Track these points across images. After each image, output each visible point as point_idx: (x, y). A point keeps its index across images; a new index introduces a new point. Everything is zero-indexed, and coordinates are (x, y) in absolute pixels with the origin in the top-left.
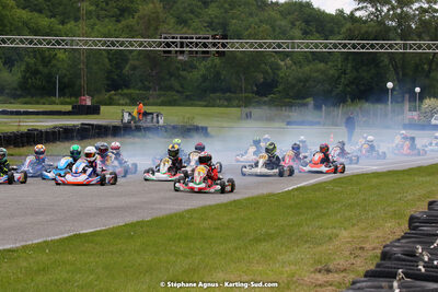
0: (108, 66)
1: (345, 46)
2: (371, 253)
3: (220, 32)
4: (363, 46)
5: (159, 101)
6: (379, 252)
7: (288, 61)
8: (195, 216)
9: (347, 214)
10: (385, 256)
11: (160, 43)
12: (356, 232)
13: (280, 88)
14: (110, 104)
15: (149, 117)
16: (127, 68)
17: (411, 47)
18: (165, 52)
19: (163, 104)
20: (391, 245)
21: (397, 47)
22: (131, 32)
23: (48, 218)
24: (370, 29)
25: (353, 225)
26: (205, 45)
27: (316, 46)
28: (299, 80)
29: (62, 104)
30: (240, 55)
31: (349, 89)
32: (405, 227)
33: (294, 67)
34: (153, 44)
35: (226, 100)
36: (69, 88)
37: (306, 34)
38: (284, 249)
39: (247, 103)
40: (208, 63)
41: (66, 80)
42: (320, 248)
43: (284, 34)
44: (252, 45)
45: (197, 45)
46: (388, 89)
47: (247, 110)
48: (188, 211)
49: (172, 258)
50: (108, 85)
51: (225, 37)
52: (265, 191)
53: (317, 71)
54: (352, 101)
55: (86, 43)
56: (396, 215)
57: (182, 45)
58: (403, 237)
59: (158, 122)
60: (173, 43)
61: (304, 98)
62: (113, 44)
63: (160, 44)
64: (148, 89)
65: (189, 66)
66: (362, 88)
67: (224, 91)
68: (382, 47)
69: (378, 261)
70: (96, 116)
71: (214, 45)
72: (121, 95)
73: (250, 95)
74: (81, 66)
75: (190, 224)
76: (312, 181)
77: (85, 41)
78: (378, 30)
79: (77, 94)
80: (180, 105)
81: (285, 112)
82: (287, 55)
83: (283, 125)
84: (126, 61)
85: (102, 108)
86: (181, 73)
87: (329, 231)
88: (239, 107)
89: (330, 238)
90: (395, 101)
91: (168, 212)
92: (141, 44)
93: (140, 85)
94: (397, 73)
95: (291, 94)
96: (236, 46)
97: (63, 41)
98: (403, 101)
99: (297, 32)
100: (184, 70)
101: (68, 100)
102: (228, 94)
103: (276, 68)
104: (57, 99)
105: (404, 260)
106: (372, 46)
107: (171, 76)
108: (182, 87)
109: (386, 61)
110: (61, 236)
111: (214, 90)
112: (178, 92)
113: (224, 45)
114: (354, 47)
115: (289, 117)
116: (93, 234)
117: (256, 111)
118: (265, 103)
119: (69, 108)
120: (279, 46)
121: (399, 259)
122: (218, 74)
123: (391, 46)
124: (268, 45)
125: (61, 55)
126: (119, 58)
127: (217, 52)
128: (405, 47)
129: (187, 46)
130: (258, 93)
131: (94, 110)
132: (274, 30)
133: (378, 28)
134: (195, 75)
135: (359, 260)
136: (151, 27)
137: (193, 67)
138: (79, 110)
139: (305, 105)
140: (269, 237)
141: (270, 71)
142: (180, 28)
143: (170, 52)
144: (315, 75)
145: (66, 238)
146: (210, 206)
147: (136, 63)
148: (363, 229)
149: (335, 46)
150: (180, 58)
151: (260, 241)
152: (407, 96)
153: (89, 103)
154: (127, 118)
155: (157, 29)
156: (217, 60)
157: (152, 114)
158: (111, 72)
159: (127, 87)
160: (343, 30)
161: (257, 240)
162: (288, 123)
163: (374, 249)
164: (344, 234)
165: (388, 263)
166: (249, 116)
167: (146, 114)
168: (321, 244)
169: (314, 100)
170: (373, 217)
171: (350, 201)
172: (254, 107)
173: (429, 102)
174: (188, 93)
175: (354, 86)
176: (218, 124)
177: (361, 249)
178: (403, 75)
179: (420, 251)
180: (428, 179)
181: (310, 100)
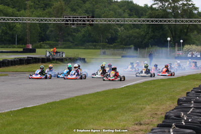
0: (39, 30)
1: (148, 21)
2: (160, 116)
3: (91, 15)
4: (156, 21)
5: (63, 46)
6: (164, 116)
7: (122, 28)
8: (79, 99)
9: (149, 98)
10: (167, 117)
12: (153, 106)
13: (119, 40)
14: (40, 48)
15: (59, 54)
16: (48, 31)
17: (178, 22)
18: (66, 24)
19: (65, 48)
20: (169, 112)
21: (172, 21)
22: (50, 15)
23: (12, 100)
24: (160, 13)
25: (152, 103)
26: (84, 21)
27: (135, 21)
28: (128, 37)
29: (18, 48)
30: (100, 25)
31: (150, 41)
32: (176, 104)
33: (125, 31)
34: (60, 20)
35: (94, 46)
36: (21, 41)
37: (130, 16)
38: (120, 114)
39: (104, 47)
40: (85, 29)
41: (20, 37)
43: (120, 16)
44: (105, 21)
45: (80, 21)
46: (168, 41)
47: (103, 51)
48: (76, 97)
49: (69, 119)
50: (40, 39)
51: (93, 17)
52: (111, 87)
53: (136, 33)
54: (152, 46)
55: (29, 20)
56: (172, 99)
57: (73, 21)
58: (175, 109)
59: (62, 56)
60: (69, 20)
62: (42, 20)
63: (63, 20)
64: (58, 41)
65: (77, 31)
66: (156, 40)
67: (93, 42)
68: (165, 21)
69: (163, 119)
70: (34, 53)
71: (88, 21)
72: (46, 44)
73: (105, 44)
74: (27, 31)
75: (77, 103)
76: (133, 83)
77: (28, 19)
78: (163, 14)
79: (25, 43)
81: (120, 51)
82: (122, 25)
83: (120, 57)
84: (48, 28)
85: (37, 50)
86: (73, 34)
87: (141, 106)
88: (100, 49)
89: (142, 109)
90: (171, 46)
91: (67, 97)
92: (55, 20)
93: (54, 39)
94: (172, 34)
95: (124, 43)
96: (98, 21)
97: (19, 19)
98: (175, 47)
99: (126, 15)
100: (74, 32)
101: (21, 46)
102: (95, 43)
103: (117, 31)
104: (16, 46)
105: (175, 119)
106: (161, 21)
107: (68, 34)
108: (73, 40)
109: (167, 28)
110: (18, 109)
111: (88, 42)
112: (72, 42)
113: (93, 21)
114: (152, 21)
115: (123, 53)
116: (32, 108)
117: (107, 51)
118: (112, 47)
119: (22, 50)
120: (118, 21)
121: (173, 119)
122: (90, 34)
123: (169, 21)
124: (113, 21)
125: (18, 26)
126: (44, 27)
127: (90, 24)
128: (176, 21)
129: (76, 21)
130: (108, 43)
131: (33, 51)
132: (116, 14)
133: (164, 13)
134: (79, 35)
135: (154, 119)
136: (59, 12)
137: (78, 31)
138: (26, 51)
139: (130, 48)
140: (113, 109)
141: (114, 33)
142: (72, 13)
143: (68, 24)
144: (134, 34)
145: (20, 110)
146: (87, 95)
147: (52, 29)
148: (156, 105)
149: (144, 21)
150: (73, 26)
151: (109, 111)
152: (177, 44)
153: (31, 47)
154: (48, 54)
155: (62, 13)
156: (89, 28)
157: (60, 52)
158: (41, 33)
159: (49, 40)
160: (148, 13)
161: (108, 110)
162: (122, 57)
163: (161, 114)
164: (148, 107)
165: (168, 121)
166: (104, 53)
167: (57, 52)
168: (137, 112)
169: (134, 46)
170: (161, 99)
171: (151, 92)
172: (107, 49)
173: (187, 47)
174: (76, 43)
175: (152, 40)
176: (90, 57)
177: (156, 114)
178: (175, 34)
179: (183, 115)
180: (186, 82)
181: (132, 46)
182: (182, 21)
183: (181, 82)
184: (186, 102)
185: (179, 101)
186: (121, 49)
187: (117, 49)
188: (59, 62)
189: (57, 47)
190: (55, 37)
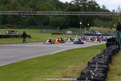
0: (2, 18)
2: (77, 72)
4: (74, 13)
5: (16, 27)
6: (80, 72)
7: (52, 16)
9: (70, 61)
10: (82, 73)
11: (18, 12)
12: (73, 66)
13: (50, 24)
14: (3, 28)
15: (14, 32)
16: (7, 18)
17: (87, 14)
18: (19, 15)
19: (17, 28)
24: (75, 8)
25: (72, 64)
26: (30, 13)
28: (56, 22)
31: (69, 24)
33: (54, 18)
34: (16, 13)
35: (35, 27)
39: (41, 28)
42: (63, 71)
45: (28, 13)
46: (80, 24)
50: (2, 23)
52: (47, 54)
53: (60, 19)
54: (70, 28)
56: (84, 61)
59: (16, 34)
60: (21, 12)
61: (57, 27)
64: (13, 24)
65: (26, 18)
66: (73, 24)
68: (79, 13)
71: (33, 13)
72: (6, 26)
73: (42, 26)
76: (60, 51)
78: (77, 8)
80: (22, 29)
81: (51, 31)
83: (51, 34)
87: (66, 66)
89: (66, 68)
90: (82, 27)
94: (83, 20)
96: (39, 13)
98: (84, 27)
99: (55, 8)
100: (23, 19)
103: (49, 18)
106: (76, 13)
107: (20, 20)
111: (32, 25)
112: (22, 25)
113: (35, 13)
114: (71, 13)
117: (43, 31)
118: (46, 28)
122: (33, 20)
123: (82, 13)
124: (46, 13)
127: (34, 15)
129: (25, 13)
130: (44, 25)
132: (48, 8)
134: (27, 20)
136: (14, 7)
139: (57, 29)
141: (47, 19)
142: (22, 7)
147: (10, 17)
148: (75, 65)
155: (16, 7)
157: (15, 31)
159: (8, 24)
160: (68, 7)
162: (53, 34)
164: (70, 66)
167: (13, 31)
168: (64, 69)
169: (60, 27)
170: (77, 61)
171: (71, 57)
172: (43, 29)
173: (91, 28)
174: (24, 25)
175: (71, 23)
176: (33, 34)
177: (75, 71)
178: (84, 20)
179: (91, 72)
180: (92, 50)
181: (58, 27)
182: (89, 13)
183: (89, 50)
184: (93, 63)
185: (89, 63)
186: (52, 29)
187: (49, 29)
188: (15, 38)
189: (13, 28)
190: (11, 22)
